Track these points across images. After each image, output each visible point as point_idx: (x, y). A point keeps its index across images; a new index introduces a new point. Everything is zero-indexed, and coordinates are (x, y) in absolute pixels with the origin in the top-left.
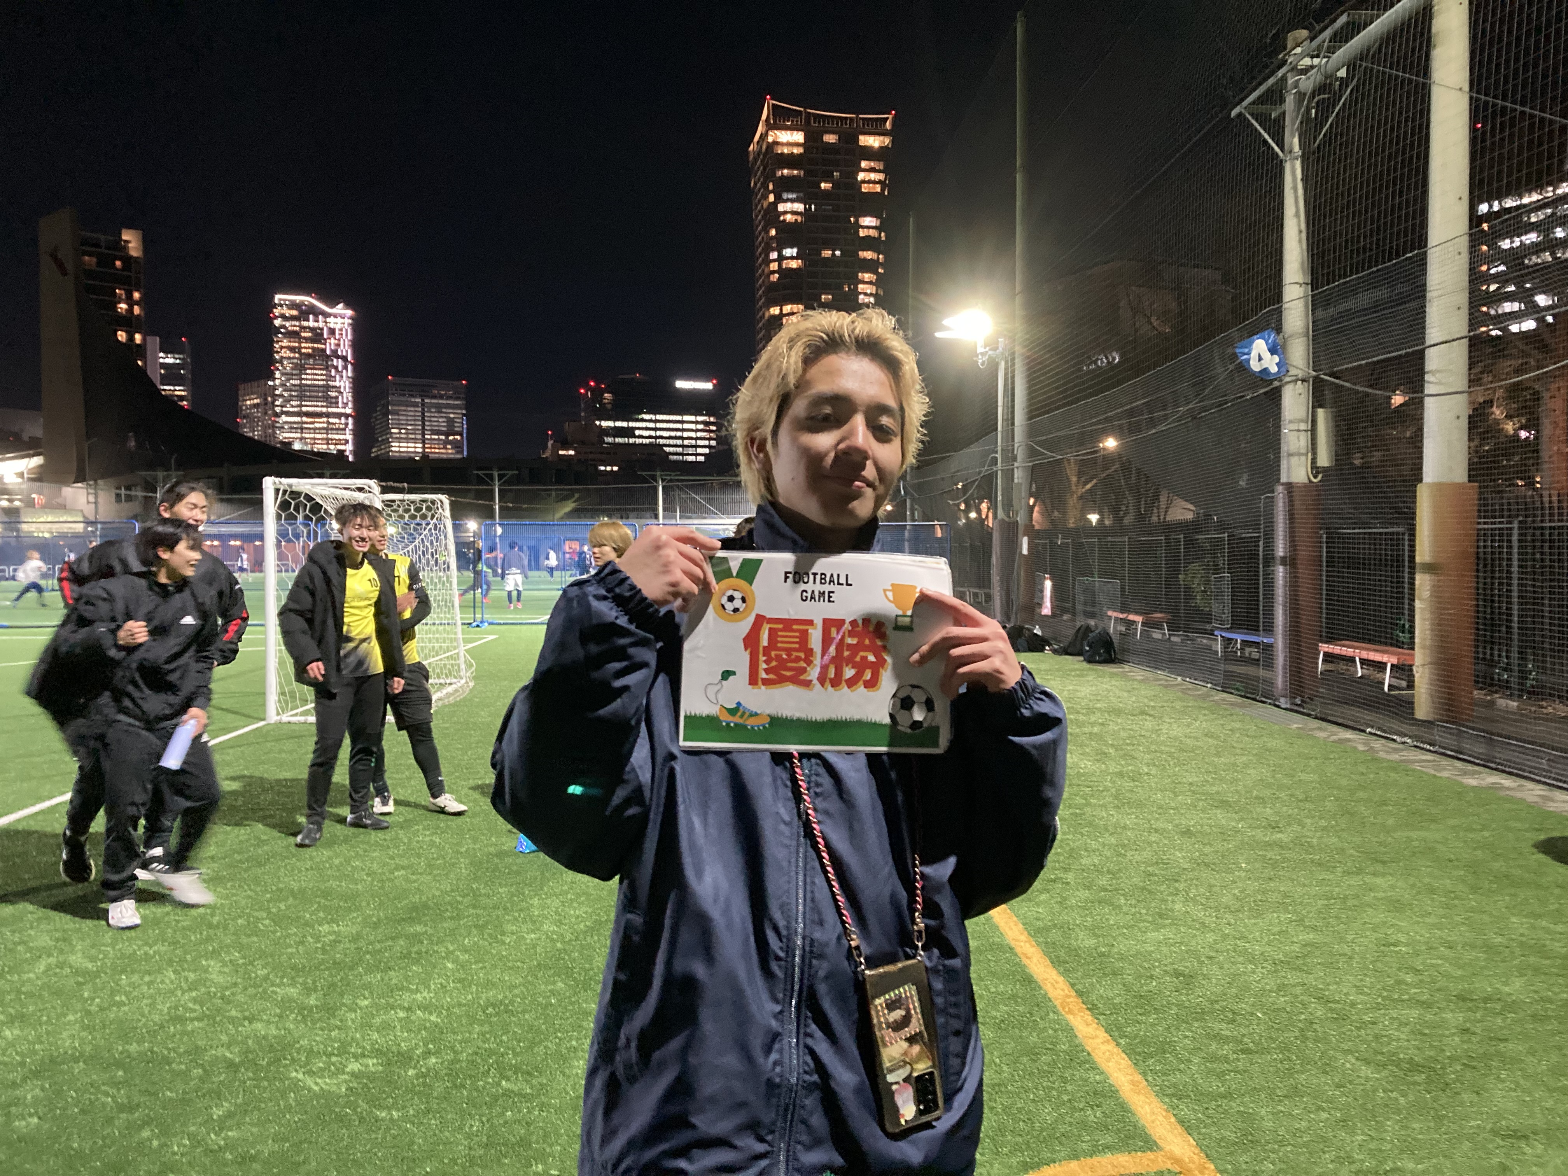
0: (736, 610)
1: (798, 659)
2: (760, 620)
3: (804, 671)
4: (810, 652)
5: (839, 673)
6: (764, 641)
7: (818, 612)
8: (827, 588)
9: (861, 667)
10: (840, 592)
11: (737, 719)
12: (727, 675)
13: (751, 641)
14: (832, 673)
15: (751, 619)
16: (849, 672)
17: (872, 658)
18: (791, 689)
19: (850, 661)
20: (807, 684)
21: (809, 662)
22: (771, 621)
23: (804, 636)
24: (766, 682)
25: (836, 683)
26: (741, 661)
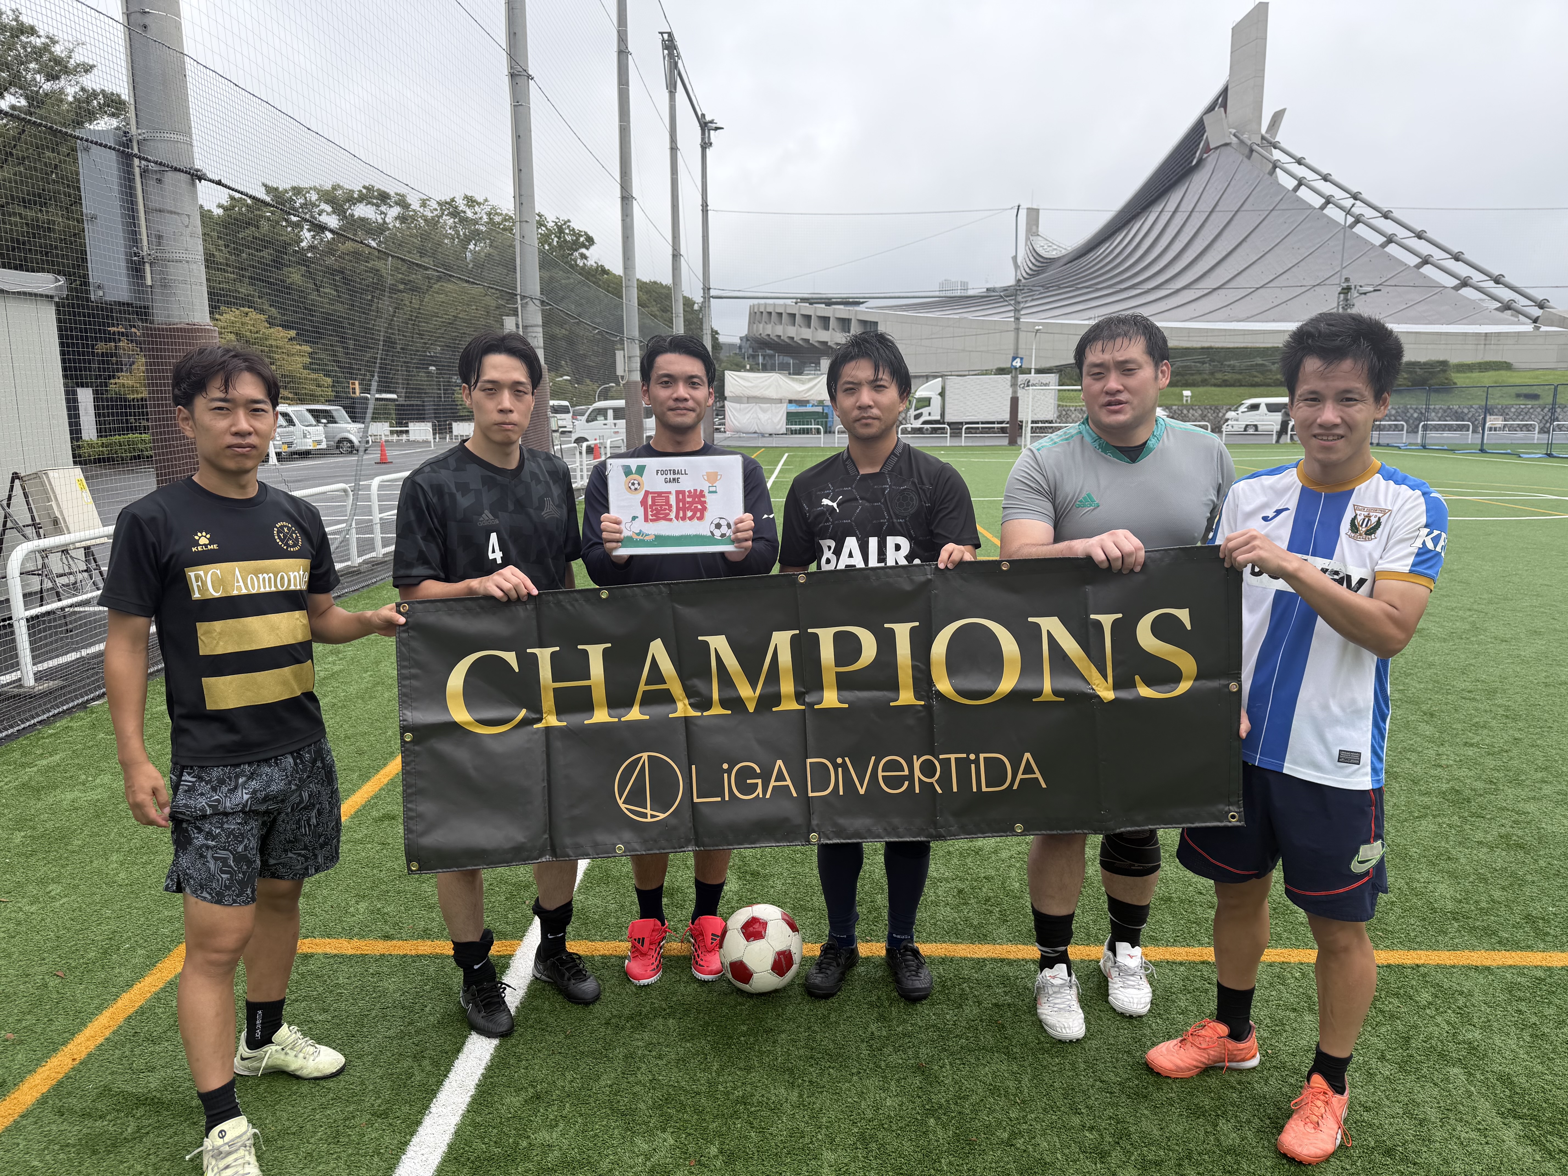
0: (636, 489)
1: (665, 509)
2: (647, 493)
3: (669, 514)
4: (670, 506)
5: (685, 514)
6: (650, 502)
7: (672, 488)
8: (676, 476)
9: (695, 511)
10: (682, 478)
11: (640, 537)
12: (634, 518)
13: (644, 503)
14: (681, 515)
15: (643, 492)
16: (689, 514)
17: (700, 507)
18: (663, 522)
19: (689, 509)
20: (671, 520)
21: (671, 511)
22: (652, 493)
23: (668, 499)
24: (652, 520)
25: (684, 519)
26: (640, 512)
